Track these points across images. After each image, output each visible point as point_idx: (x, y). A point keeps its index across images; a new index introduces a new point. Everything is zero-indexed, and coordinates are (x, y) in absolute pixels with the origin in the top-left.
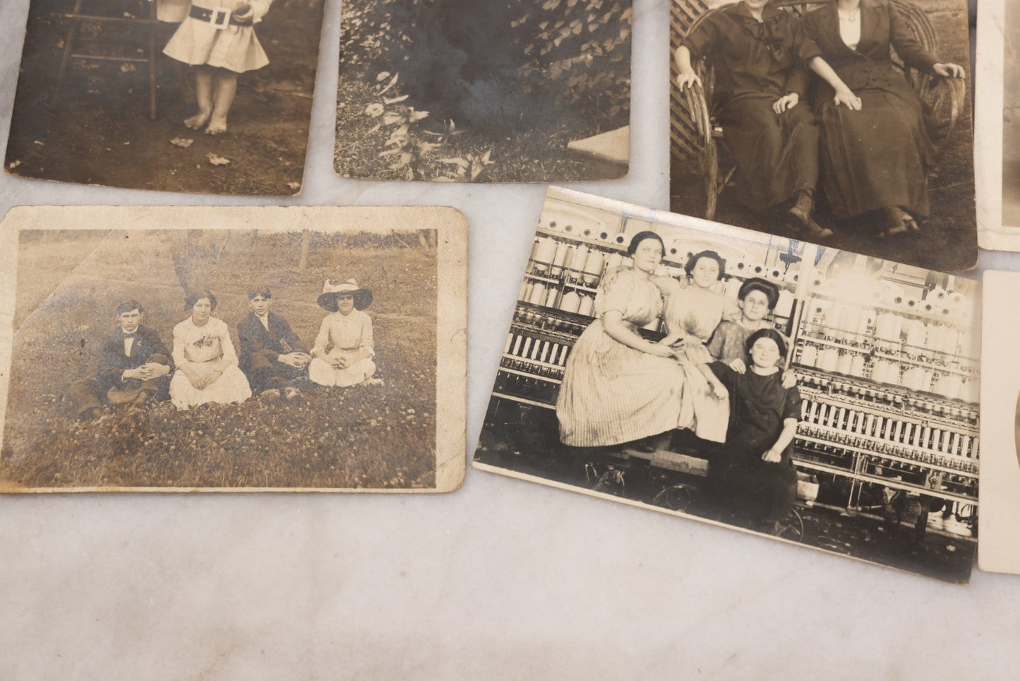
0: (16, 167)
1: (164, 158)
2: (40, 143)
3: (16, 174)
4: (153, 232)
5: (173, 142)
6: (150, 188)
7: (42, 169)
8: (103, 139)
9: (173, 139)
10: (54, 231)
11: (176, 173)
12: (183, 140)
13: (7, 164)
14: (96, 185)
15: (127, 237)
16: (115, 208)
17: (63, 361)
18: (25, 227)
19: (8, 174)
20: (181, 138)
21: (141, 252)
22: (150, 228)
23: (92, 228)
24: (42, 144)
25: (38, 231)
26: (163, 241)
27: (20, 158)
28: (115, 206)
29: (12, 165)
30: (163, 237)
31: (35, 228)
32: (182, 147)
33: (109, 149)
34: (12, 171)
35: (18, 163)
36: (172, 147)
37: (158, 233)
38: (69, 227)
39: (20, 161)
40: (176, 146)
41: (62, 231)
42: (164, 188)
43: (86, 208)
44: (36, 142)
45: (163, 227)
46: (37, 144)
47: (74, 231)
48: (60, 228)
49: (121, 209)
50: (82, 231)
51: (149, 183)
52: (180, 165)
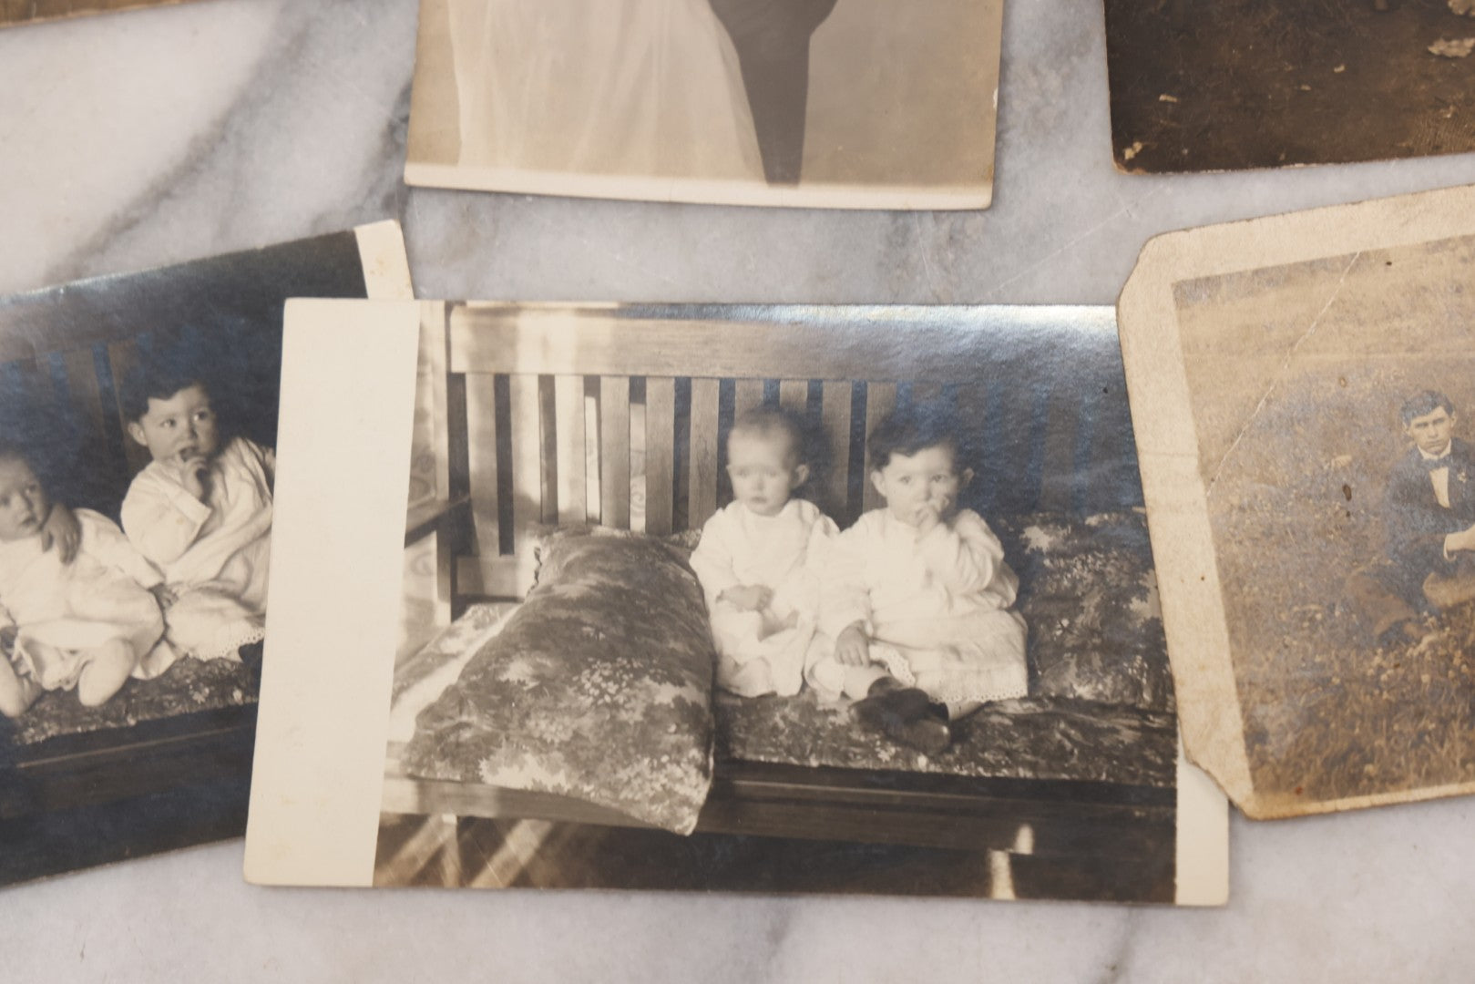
0: (1137, 155)
1: (1423, 87)
2: (1170, 99)
3: (1140, 171)
4: (1441, 245)
5: (1435, 50)
6: (1408, 153)
7: (1186, 151)
8: (1290, 68)
9: (1431, 44)
10: (1241, 274)
11: (1455, 114)
12: (1454, 43)
13: (1118, 154)
14: (1297, 165)
15: (1389, 264)
16: (1356, 207)
17: (1317, 534)
18: (1186, 273)
19: (1125, 172)
20: (1448, 39)
21: (1425, 289)
22: (1434, 237)
23: (1314, 256)
24: (1175, 100)
25: (1208, 279)
26: (1464, 260)
27: (1139, 136)
28: (1353, 203)
29: (1129, 154)
30: (1463, 251)
31: (1202, 274)
32: (1455, 58)
33: (1307, 88)
34: (1130, 166)
35: (1138, 146)
36: (1434, 60)
37: (1450, 245)
38: (1269, 263)
39: (1141, 141)
40: (1442, 57)
41: (1256, 272)
42: (1436, 150)
43: (1296, 218)
44: (1162, 98)
45: (1460, 233)
46: (1165, 102)
47: (1279, 268)
48: (1253, 266)
49: (1367, 207)
50: (1296, 267)
51: (1404, 145)
52: (1461, 96)
